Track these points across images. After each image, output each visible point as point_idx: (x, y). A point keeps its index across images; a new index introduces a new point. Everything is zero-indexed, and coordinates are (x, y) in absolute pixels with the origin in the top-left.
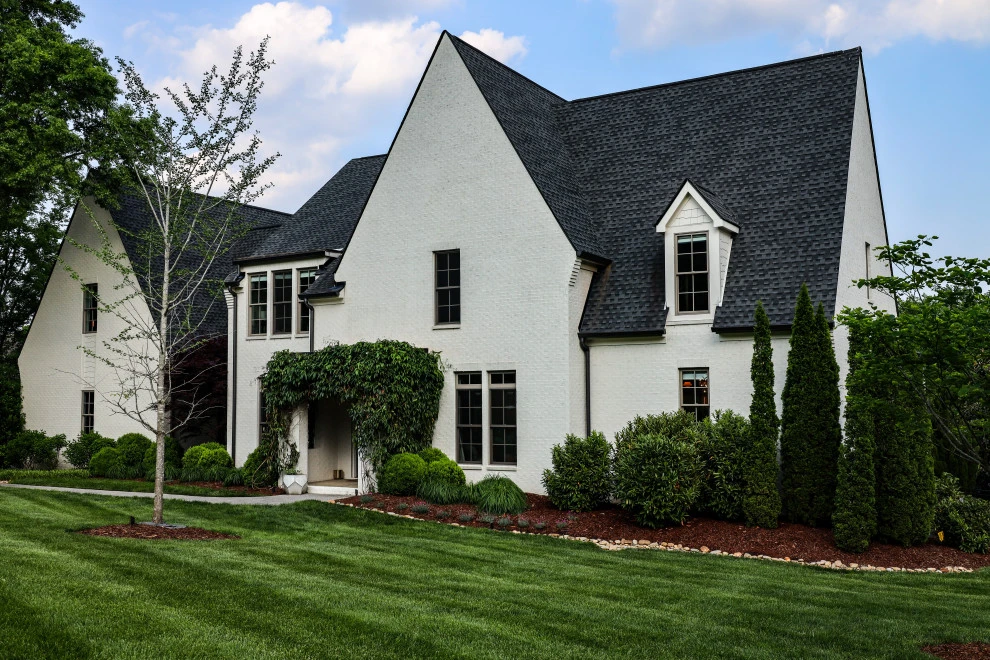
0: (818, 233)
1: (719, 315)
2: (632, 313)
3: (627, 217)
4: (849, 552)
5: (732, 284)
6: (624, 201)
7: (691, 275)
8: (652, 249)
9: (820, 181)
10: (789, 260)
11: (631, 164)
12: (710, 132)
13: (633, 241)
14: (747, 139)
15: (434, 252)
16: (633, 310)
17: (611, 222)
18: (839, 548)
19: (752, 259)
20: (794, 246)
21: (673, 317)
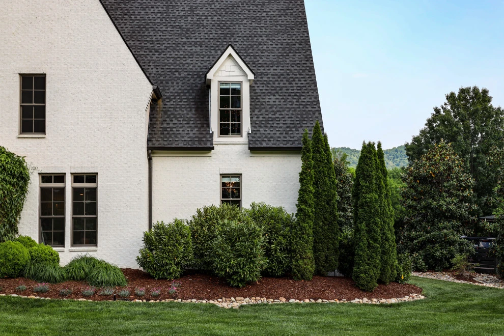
0: (303, 91)
1: (251, 138)
2: (186, 133)
3: (167, 67)
4: (366, 291)
5: (255, 119)
6: (162, 56)
7: (228, 111)
8: (191, 91)
9: (296, 59)
10: (288, 106)
11: (162, 32)
12: (215, 19)
13: (175, 84)
14: (242, 27)
15: (20, 74)
16: (186, 132)
17: (154, 69)
18: (361, 290)
19: (264, 104)
20: (289, 97)
21: (217, 138)
